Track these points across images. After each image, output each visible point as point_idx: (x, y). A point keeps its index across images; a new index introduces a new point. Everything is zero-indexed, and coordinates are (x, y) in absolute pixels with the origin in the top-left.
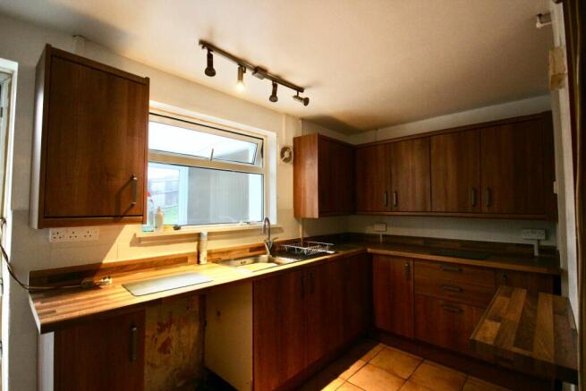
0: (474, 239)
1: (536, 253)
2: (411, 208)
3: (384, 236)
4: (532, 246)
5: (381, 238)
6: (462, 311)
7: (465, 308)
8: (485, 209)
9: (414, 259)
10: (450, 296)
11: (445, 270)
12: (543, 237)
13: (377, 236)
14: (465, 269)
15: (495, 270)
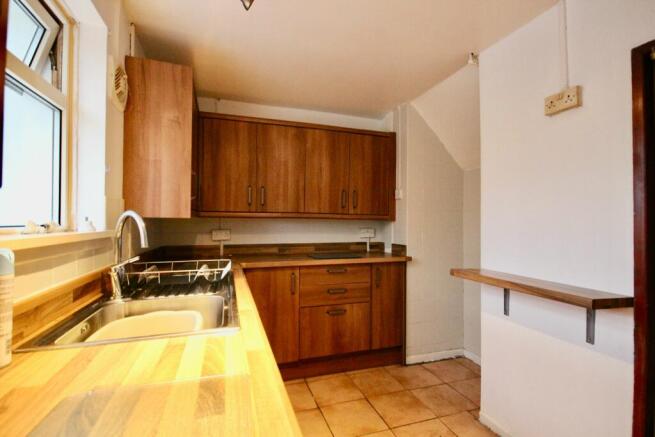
0: (346, 241)
1: (368, 249)
2: (281, 209)
3: (226, 247)
4: (365, 244)
5: (222, 248)
6: (345, 311)
7: (347, 307)
8: (352, 211)
9: (300, 267)
10: (335, 300)
11: (333, 273)
12: (372, 235)
13: (218, 248)
14: (349, 269)
15: (371, 264)
